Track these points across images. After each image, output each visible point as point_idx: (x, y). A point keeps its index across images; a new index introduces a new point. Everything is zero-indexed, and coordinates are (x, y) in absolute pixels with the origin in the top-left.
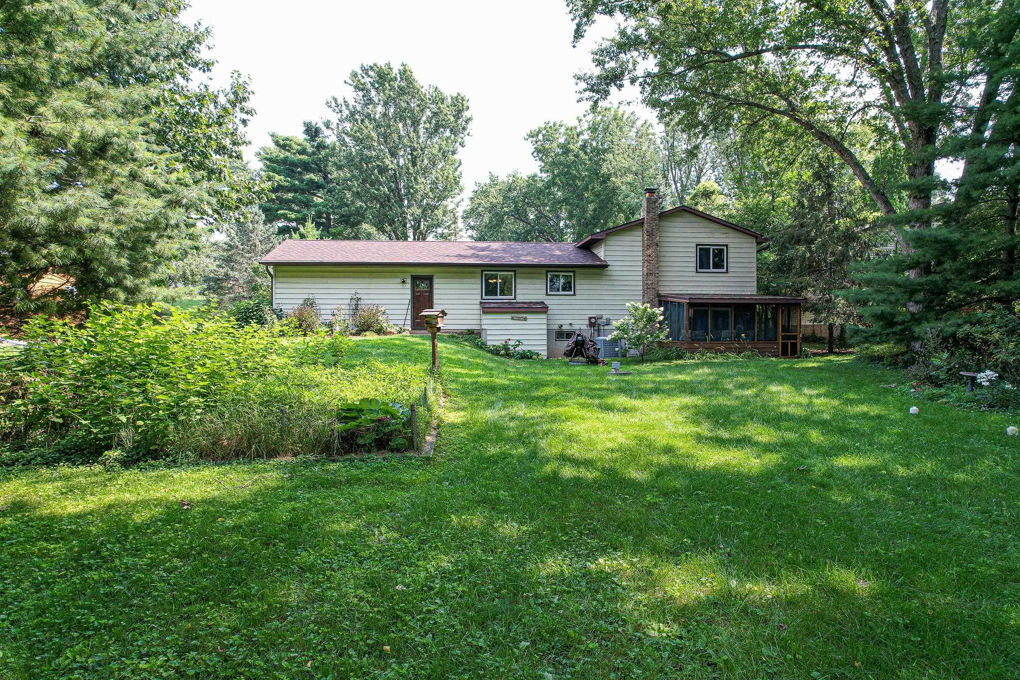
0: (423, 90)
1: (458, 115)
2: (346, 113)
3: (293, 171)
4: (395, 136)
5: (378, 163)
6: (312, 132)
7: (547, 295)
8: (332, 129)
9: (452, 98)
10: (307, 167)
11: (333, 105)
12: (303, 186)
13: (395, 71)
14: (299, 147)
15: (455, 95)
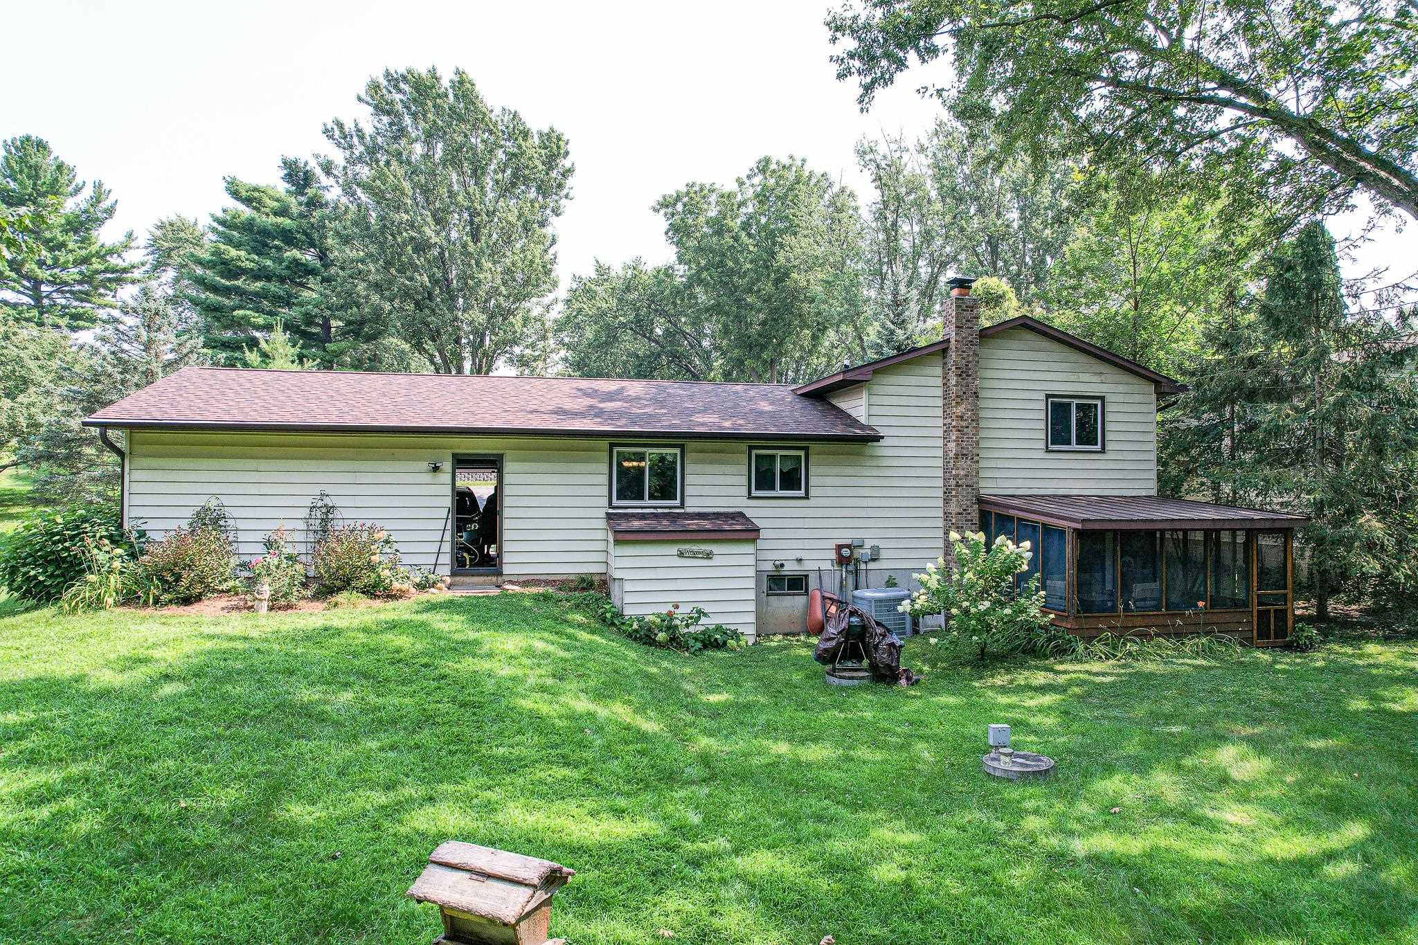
0: (492, 116)
1: (551, 161)
2: (359, 149)
3: (265, 245)
4: (444, 191)
5: (414, 234)
6: (298, 177)
7: (750, 497)
8: (335, 176)
9: (541, 135)
10: (288, 238)
11: (337, 134)
12: (279, 270)
13: (445, 83)
14: (276, 204)
15: (546, 130)
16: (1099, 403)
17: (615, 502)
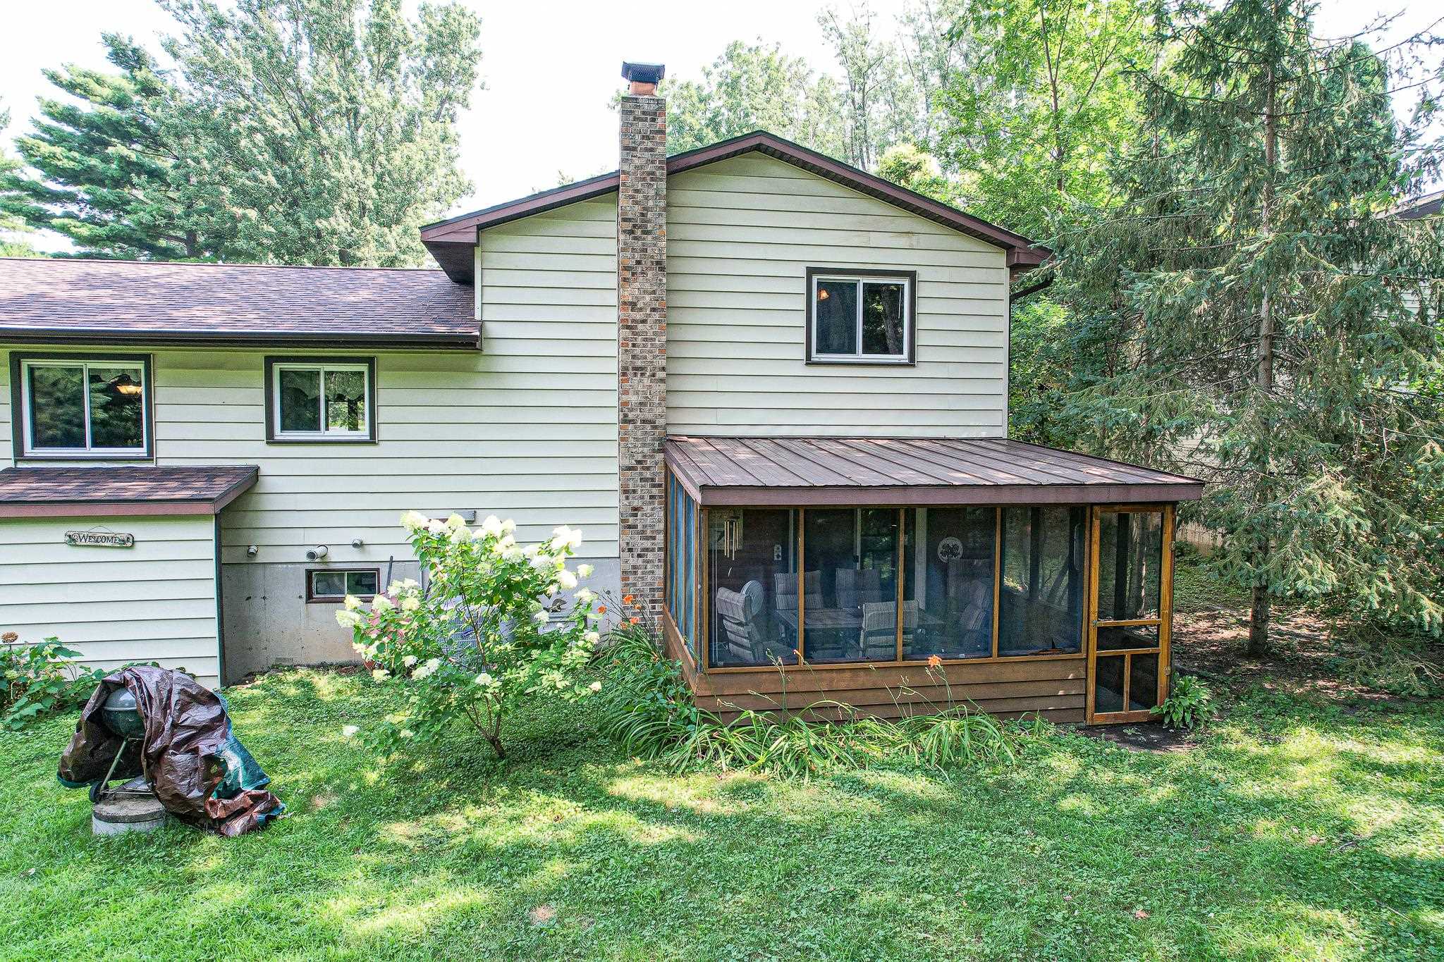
6: (126, 56)
7: (272, 441)
12: (110, 170)
16: (906, 283)
17: (29, 450)
